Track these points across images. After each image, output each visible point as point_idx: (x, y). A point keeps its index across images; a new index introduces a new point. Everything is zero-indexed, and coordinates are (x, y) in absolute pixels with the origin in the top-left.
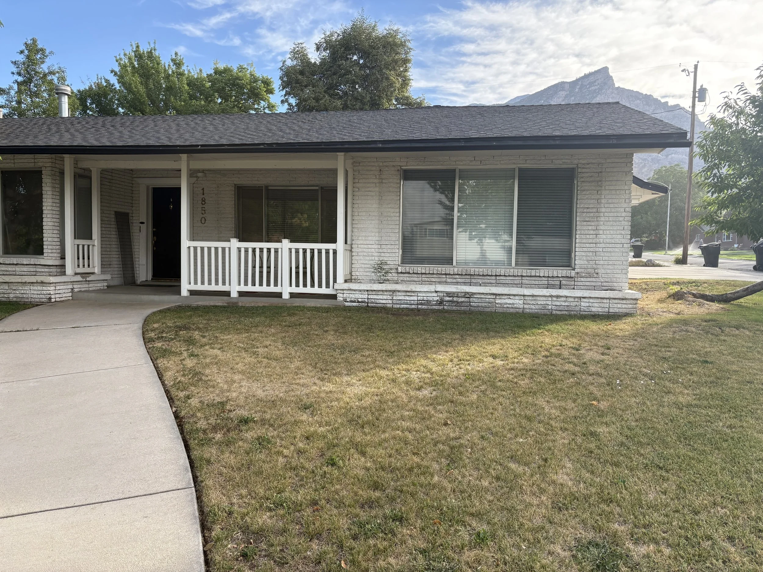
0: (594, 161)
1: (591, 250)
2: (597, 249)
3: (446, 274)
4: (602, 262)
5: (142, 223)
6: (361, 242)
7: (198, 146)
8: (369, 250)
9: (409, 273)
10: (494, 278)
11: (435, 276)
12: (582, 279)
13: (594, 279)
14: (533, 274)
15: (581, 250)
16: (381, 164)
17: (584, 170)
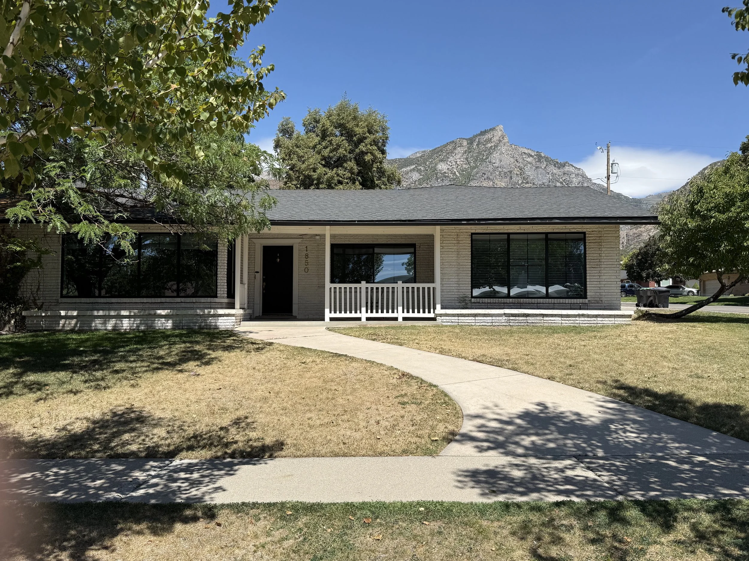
0: (596, 230)
1: (597, 285)
2: (601, 286)
3: (504, 303)
4: (604, 294)
5: (257, 272)
6: (445, 283)
7: (355, 221)
8: (451, 288)
9: (479, 303)
10: (536, 305)
11: (496, 304)
12: (592, 305)
13: (600, 305)
14: (561, 302)
15: (590, 286)
16: (458, 231)
17: (590, 236)
